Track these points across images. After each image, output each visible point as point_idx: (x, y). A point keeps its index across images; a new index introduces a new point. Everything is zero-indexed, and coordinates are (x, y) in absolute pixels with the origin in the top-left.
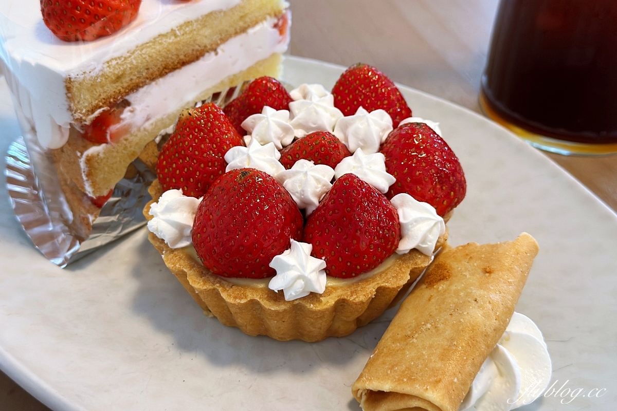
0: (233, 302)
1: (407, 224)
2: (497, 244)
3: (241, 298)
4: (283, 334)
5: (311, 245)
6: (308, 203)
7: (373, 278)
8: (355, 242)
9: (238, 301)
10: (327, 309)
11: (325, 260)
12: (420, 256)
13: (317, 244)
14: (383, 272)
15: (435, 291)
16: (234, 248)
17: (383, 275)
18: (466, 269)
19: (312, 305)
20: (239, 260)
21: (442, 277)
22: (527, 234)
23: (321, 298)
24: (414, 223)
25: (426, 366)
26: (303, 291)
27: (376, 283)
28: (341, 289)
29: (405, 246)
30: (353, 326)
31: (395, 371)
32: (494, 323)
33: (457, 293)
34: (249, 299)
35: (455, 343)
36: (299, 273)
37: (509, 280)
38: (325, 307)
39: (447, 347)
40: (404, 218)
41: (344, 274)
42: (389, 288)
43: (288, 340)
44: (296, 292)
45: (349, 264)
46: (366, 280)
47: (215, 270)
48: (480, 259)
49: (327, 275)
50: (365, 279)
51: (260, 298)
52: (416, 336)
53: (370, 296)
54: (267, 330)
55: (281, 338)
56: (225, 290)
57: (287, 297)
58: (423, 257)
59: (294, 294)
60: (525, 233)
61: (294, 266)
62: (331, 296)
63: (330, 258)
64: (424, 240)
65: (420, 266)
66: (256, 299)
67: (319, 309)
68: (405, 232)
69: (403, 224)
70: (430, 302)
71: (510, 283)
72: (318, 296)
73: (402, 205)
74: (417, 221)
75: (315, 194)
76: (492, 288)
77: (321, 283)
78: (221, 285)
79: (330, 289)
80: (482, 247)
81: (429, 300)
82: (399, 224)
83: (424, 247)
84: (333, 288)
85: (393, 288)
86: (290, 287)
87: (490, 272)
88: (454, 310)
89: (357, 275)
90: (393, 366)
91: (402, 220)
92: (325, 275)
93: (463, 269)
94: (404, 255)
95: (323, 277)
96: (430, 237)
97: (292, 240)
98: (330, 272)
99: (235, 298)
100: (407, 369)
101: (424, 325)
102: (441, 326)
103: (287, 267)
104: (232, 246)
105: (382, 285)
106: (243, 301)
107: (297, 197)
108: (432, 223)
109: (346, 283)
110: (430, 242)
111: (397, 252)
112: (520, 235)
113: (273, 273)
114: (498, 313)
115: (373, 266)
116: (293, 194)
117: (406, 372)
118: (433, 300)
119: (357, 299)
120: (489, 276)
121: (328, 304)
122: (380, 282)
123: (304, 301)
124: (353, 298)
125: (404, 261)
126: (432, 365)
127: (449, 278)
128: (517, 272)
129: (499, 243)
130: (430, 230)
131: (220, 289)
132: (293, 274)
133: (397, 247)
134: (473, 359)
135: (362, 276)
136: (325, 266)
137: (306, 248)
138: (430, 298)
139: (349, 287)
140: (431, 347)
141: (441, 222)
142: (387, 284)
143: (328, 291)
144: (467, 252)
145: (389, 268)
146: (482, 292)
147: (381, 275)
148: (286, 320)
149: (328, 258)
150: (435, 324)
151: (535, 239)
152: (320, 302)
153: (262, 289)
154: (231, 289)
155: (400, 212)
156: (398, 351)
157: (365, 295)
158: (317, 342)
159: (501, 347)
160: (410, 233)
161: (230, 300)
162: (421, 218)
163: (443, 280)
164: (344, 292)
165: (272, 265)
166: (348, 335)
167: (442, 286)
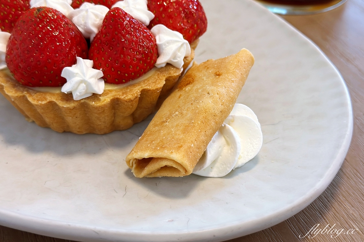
0: (36, 103)
1: (161, 45)
2: (226, 58)
3: (42, 101)
4: (79, 128)
5: (92, 61)
6: (90, 32)
7: (139, 84)
8: (122, 56)
9: (40, 102)
10: (105, 105)
11: (102, 71)
12: (173, 69)
13: (96, 60)
14: (146, 80)
15: (183, 91)
16: (33, 64)
17: (146, 81)
18: (204, 75)
19: (93, 103)
20: (38, 72)
21: (188, 82)
22: (246, 49)
23: (100, 97)
24: (167, 45)
25: (173, 138)
26: (86, 93)
27: (140, 86)
28: (115, 91)
29: (161, 61)
30: (130, 121)
31: (153, 144)
32: (221, 107)
33: (197, 90)
34: (48, 101)
35: (193, 121)
36: (82, 79)
37: (232, 79)
38: (103, 103)
39: (188, 124)
40: (160, 40)
41: (117, 80)
42: (149, 90)
43: (84, 133)
44: (80, 93)
45: (119, 73)
46: (134, 85)
47: (23, 81)
48: (214, 67)
49: (105, 82)
50: (132, 85)
51: (56, 100)
52: (168, 121)
53: (136, 95)
54: (68, 126)
55: (79, 132)
56: (31, 95)
57: (75, 98)
58: (175, 69)
59: (79, 94)
60: (244, 49)
61: (77, 73)
62: (107, 96)
63: (106, 69)
64: (175, 56)
65: (173, 75)
66: (53, 100)
67: (98, 105)
68: (160, 50)
69: (159, 44)
70: (180, 99)
71: (233, 81)
72: (98, 96)
73: (159, 32)
74: (169, 43)
75: (94, 25)
76: (220, 85)
77: (100, 87)
78: (28, 92)
79: (107, 91)
80: (215, 61)
81: (179, 98)
82: (156, 45)
83: (174, 62)
84: (109, 90)
85: (153, 90)
86: (76, 89)
87: (219, 75)
88: (194, 101)
89: (126, 82)
90: (152, 141)
91: (158, 42)
92: (103, 82)
93: (203, 75)
94: (162, 68)
95: (102, 84)
96: (179, 54)
97: (77, 57)
98: (107, 79)
99: (38, 100)
100: (161, 142)
101: (174, 113)
102: (185, 112)
103: (73, 75)
104: (32, 62)
105: (145, 88)
106: (44, 103)
107: (82, 28)
108: (180, 44)
109: (119, 87)
110: (179, 58)
111: (156, 65)
112: (241, 50)
113: (64, 81)
114: (223, 101)
115: (138, 75)
116: (79, 26)
117: (160, 144)
118: (182, 97)
119: (126, 98)
120: (219, 77)
121: (106, 102)
122: (143, 86)
123: (88, 100)
124: (123, 97)
125: (161, 72)
126: (177, 137)
127: (193, 82)
128: (238, 74)
129: (227, 57)
130: (179, 49)
131: (28, 95)
132: (77, 79)
133: (155, 62)
134: (205, 132)
135: (131, 82)
136: (102, 75)
137: (89, 63)
138: (180, 96)
139: (121, 90)
140: (177, 125)
141: (186, 44)
142: (148, 87)
143: (105, 93)
144: (206, 65)
145: (151, 77)
146: (213, 88)
147: (144, 82)
148: (78, 116)
149: (104, 69)
150: (181, 111)
151: (251, 53)
152: (99, 100)
153: (58, 94)
154: (36, 95)
155: (157, 38)
156: (156, 131)
157: (132, 95)
158: (105, 134)
159: (227, 125)
160: (164, 51)
161: (34, 102)
162: (171, 40)
163: (189, 84)
164: (117, 93)
165: (63, 75)
166: (127, 129)
167: (188, 88)
